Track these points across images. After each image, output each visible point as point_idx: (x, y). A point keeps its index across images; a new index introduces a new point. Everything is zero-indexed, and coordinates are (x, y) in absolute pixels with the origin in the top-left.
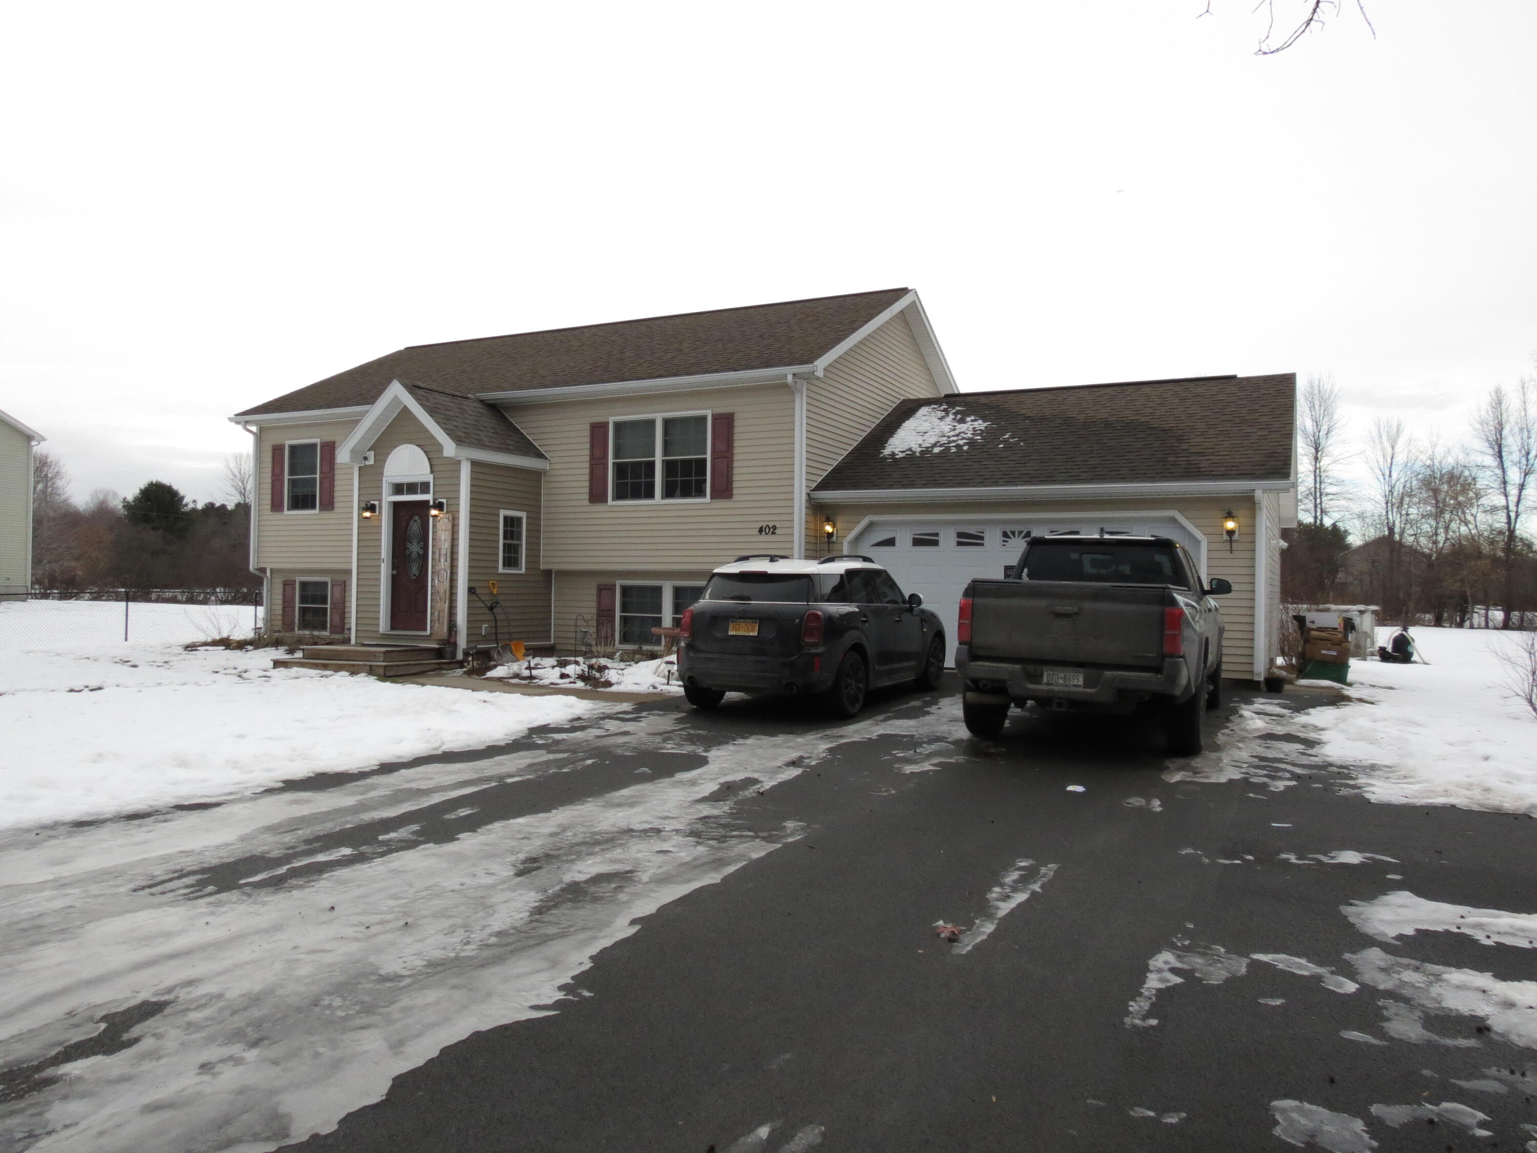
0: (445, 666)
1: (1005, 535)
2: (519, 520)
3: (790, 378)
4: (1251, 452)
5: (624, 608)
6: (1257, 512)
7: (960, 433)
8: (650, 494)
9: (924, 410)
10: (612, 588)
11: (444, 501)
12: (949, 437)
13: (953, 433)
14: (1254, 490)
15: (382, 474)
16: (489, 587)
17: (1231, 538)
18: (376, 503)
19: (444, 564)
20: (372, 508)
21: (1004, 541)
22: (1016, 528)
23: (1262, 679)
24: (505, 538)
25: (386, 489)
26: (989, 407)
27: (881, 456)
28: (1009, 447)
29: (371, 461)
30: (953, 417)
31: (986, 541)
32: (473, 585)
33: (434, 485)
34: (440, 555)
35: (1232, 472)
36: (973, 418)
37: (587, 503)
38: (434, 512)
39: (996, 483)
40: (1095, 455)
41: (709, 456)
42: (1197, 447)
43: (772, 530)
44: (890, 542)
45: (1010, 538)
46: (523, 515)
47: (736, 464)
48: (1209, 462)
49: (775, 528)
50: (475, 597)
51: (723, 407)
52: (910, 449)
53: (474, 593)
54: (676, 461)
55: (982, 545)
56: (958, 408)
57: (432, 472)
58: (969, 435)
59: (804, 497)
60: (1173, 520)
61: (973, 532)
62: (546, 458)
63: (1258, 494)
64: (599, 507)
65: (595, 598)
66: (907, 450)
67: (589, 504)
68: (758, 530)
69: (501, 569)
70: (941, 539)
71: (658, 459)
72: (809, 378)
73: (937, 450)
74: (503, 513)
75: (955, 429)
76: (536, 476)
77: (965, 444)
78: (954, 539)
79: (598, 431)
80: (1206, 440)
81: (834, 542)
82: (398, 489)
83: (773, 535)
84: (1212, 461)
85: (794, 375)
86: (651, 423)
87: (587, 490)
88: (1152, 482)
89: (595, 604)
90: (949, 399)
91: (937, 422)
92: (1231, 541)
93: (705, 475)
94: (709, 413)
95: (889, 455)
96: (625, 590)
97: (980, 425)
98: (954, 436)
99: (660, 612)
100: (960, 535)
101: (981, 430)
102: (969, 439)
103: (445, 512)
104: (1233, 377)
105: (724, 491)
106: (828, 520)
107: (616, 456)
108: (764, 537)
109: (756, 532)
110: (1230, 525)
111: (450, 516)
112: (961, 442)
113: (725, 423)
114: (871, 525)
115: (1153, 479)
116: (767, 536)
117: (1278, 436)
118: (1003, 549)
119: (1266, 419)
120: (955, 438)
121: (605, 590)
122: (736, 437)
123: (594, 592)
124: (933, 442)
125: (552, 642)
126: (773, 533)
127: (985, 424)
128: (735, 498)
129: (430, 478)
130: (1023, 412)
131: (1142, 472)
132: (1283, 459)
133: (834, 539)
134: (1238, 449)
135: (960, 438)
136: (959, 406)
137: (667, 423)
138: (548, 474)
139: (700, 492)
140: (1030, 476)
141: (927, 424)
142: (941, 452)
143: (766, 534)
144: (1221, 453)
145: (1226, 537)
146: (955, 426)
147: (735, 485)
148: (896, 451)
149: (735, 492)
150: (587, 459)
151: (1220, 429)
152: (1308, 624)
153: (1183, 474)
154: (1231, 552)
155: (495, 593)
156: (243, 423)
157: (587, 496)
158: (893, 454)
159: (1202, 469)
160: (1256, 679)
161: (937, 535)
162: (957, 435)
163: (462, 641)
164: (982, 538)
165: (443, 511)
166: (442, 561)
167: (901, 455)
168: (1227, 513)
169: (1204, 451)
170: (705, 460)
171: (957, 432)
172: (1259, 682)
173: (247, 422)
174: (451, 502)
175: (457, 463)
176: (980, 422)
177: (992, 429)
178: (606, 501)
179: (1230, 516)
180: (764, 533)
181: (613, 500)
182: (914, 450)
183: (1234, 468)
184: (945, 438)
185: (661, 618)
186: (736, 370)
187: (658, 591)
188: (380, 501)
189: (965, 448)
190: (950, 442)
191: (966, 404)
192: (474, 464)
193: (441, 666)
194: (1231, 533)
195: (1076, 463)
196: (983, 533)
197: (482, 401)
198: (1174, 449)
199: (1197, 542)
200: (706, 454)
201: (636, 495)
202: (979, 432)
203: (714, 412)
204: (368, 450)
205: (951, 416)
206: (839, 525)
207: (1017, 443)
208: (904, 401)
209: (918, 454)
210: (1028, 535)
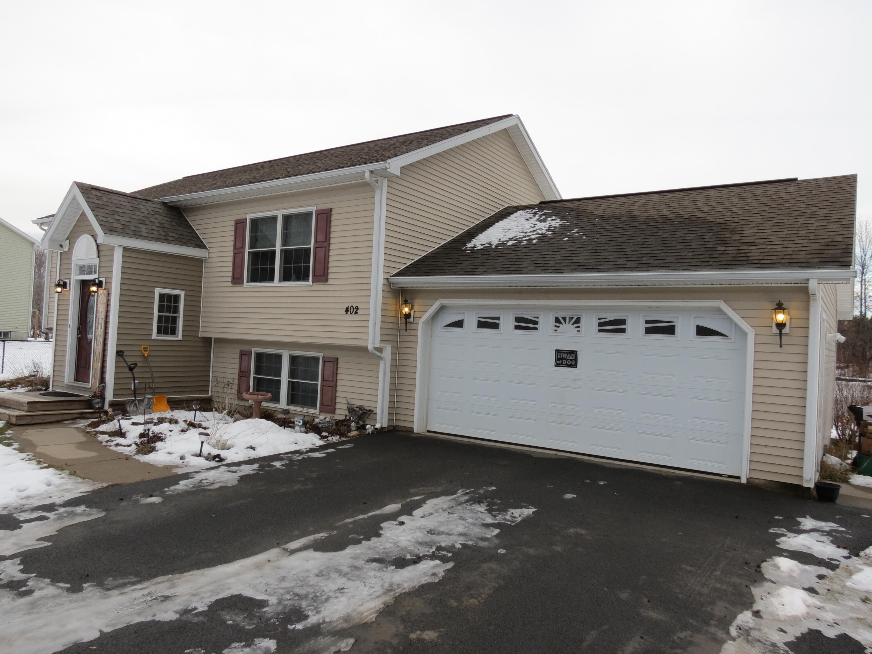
0: (89, 416)
1: (557, 320)
2: (176, 298)
3: (367, 174)
4: (807, 241)
5: (257, 372)
6: (812, 304)
7: (537, 229)
8: (272, 279)
9: (519, 213)
10: (249, 354)
11: (103, 280)
12: (526, 233)
13: (532, 230)
14: (808, 280)
15: (70, 258)
16: (141, 350)
17: (781, 331)
18: (67, 281)
19: (100, 332)
20: (64, 285)
21: (556, 326)
22: (568, 315)
23: (812, 485)
24: (161, 309)
25: (74, 270)
26: (570, 209)
27: (464, 248)
28: (573, 240)
29: (66, 249)
30: (538, 218)
31: (540, 326)
32: (121, 348)
33: (99, 267)
34: (98, 323)
35: (783, 261)
36: (554, 218)
37: (230, 284)
38: (94, 289)
39: (545, 271)
40: (646, 246)
41: (312, 246)
42: (749, 238)
43: (355, 310)
44: (459, 324)
45: (562, 324)
46: (182, 294)
47: (331, 253)
48: (760, 251)
49: (357, 308)
50: (121, 359)
51: (324, 204)
52: (490, 243)
53: (122, 356)
54: (291, 250)
55: (536, 329)
56: (545, 211)
57: (99, 257)
58: (544, 231)
59: (381, 282)
60: (719, 310)
61: (529, 317)
62: (206, 248)
63: (813, 285)
64: (238, 288)
65: (237, 361)
66: (487, 244)
67: (231, 285)
68: (345, 310)
69: (154, 336)
70: (501, 322)
71: (278, 248)
72: (385, 174)
73: (510, 243)
74: (158, 291)
75: (535, 227)
76: (199, 262)
77: (537, 238)
78: (513, 323)
79: (240, 224)
80: (759, 231)
81: (411, 323)
82: (82, 270)
83: (356, 315)
84: (762, 250)
85: (372, 172)
86: (274, 219)
87: (230, 274)
88: (695, 270)
89: (237, 366)
90: (544, 205)
91: (523, 220)
92: (781, 334)
93: (309, 263)
94: (314, 209)
95: (471, 247)
96: (259, 356)
97: (557, 223)
98: (531, 232)
99: (280, 376)
100: (518, 319)
101: (555, 227)
102: (542, 234)
103: (104, 289)
104: (795, 180)
105: (322, 275)
106: (406, 302)
107: (252, 246)
108: (349, 317)
110: (781, 317)
111: (106, 292)
112: (533, 237)
113: (325, 218)
114: (442, 308)
115: (697, 267)
116: (351, 315)
117: (839, 226)
118: (556, 333)
119: (825, 211)
120: (530, 234)
121: (244, 355)
122: (333, 229)
123: (238, 356)
124: (511, 237)
125: (210, 395)
126: (356, 313)
127: (561, 223)
128: (330, 282)
129: (97, 261)
130: (597, 212)
131: (688, 261)
132: (844, 247)
133: (412, 319)
134: (793, 239)
135: (535, 233)
136: (546, 210)
137: (287, 219)
138: (207, 261)
139: (306, 278)
140: (580, 264)
141: (515, 223)
142: (513, 245)
143: (351, 313)
144: (773, 243)
145: (775, 330)
146: (536, 224)
147: (330, 270)
148: (478, 244)
149: (330, 276)
150: (232, 249)
151: (775, 221)
152: (865, 417)
153: (729, 263)
154: (781, 347)
155: (146, 355)
156: (39, 224)
157: (230, 279)
158: (475, 246)
159: (751, 258)
160: (805, 485)
161: (498, 318)
162: (534, 231)
163: (109, 396)
164: (536, 323)
165: (101, 287)
166: (99, 328)
167: (480, 247)
168: (777, 304)
169: (756, 241)
170: (309, 249)
171: (535, 229)
172: (809, 489)
173: (42, 224)
174: (108, 281)
175: (112, 249)
176: (558, 221)
177: (565, 226)
178: (243, 283)
179: (780, 307)
180: (349, 313)
181: (248, 282)
182: (492, 243)
183: (786, 257)
184: (523, 234)
185: (280, 381)
186: (328, 170)
187: (279, 357)
188: (70, 279)
189: (534, 241)
190: (525, 237)
191: (554, 208)
192: (126, 249)
193: (84, 415)
194: (781, 326)
195: (626, 253)
196: (537, 318)
197: (165, 204)
198: (725, 239)
199: (744, 334)
200: (310, 244)
201: (263, 279)
202: (553, 228)
203: (318, 209)
204: (66, 240)
205: (537, 217)
206: (416, 307)
207: (581, 237)
208: (508, 207)
209: (493, 247)
210: (578, 321)
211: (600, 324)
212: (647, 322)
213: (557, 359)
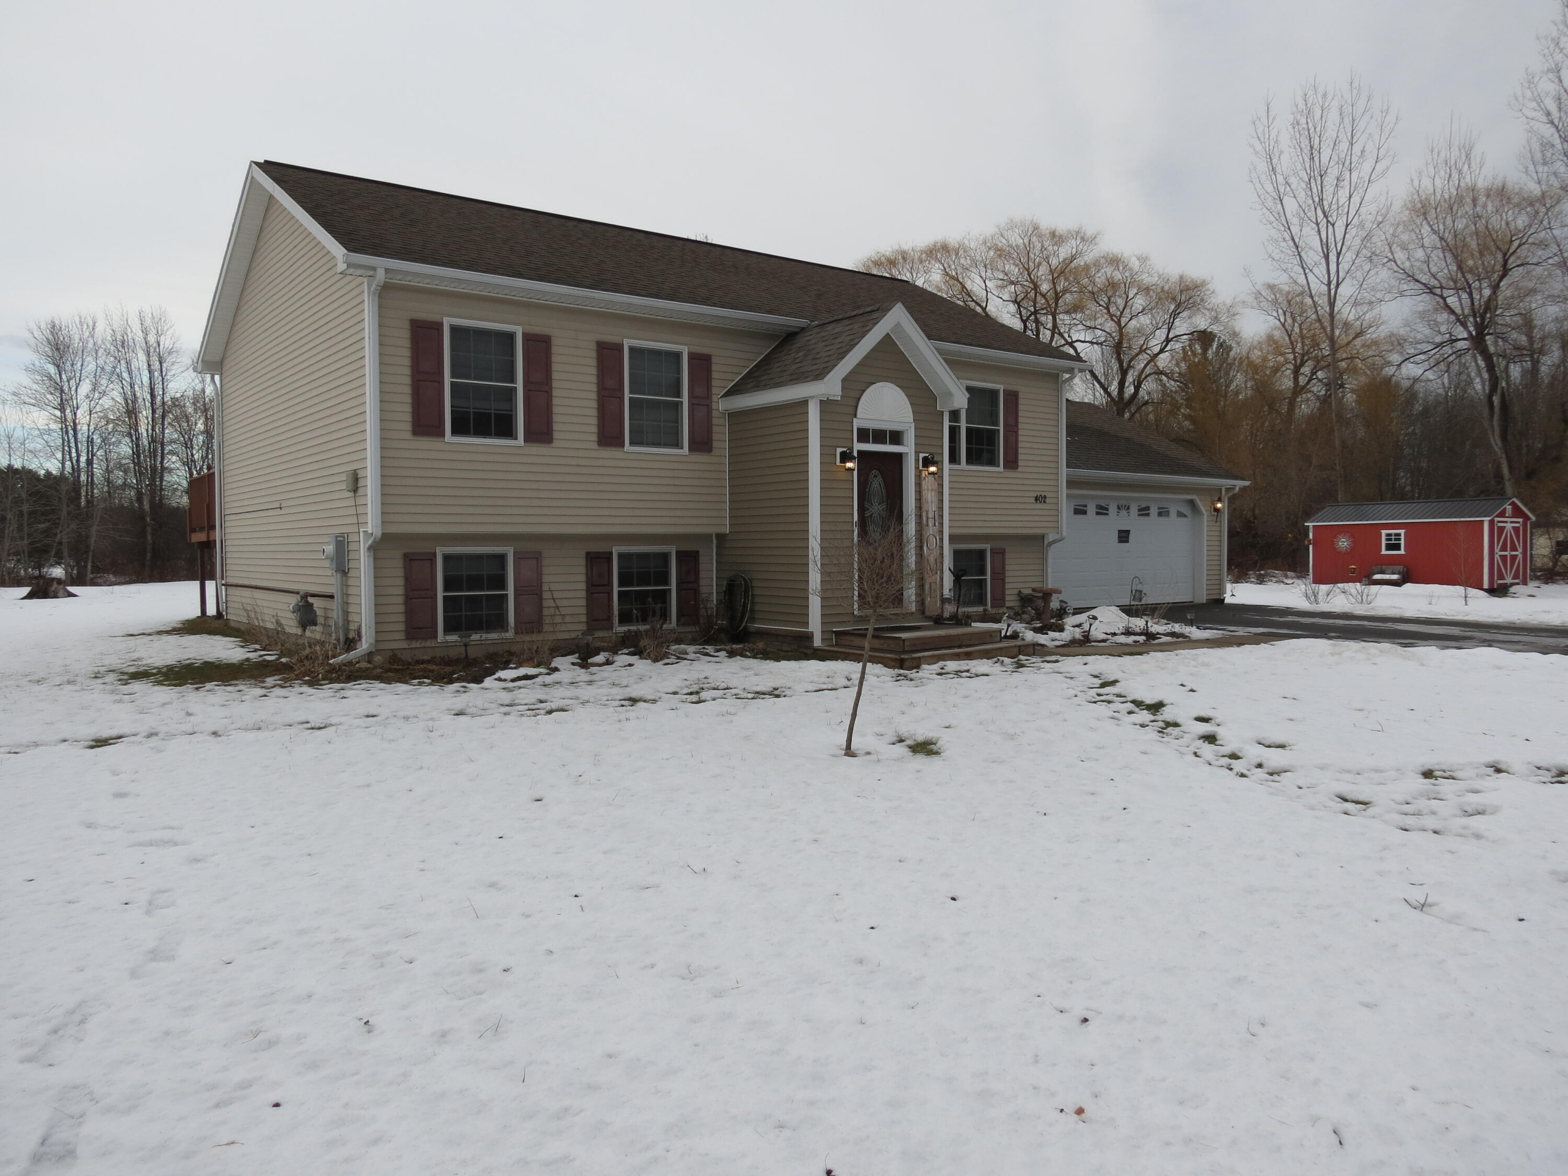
1: (1119, 508)
8: (958, 461)
15: (853, 414)
17: (1217, 514)
19: (933, 529)
21: (1118, 512)
22: (1124, 503)
25: (855, 435)
31: (1110, 512)
33: (914, 436)
34: (928, 518)
41: (1002, 428)
43: (1043, 499)
45: (1121, 510)
47: (1019, 438)
49: (1045, 497)
51: (1012, 385)
55: (1107, 514)
57: (914, 420)
60: (1190, 501)
61: (1104, 505)
63: (1236, 489)
68: (1036, 498)
70: (1088, 509)
71: (964, 425)
78: (1095, 510)
83: (1044, 504)
93: (999, 446)
94: (1001, 388)
100: (1097, 507)
105: (1012, 463)
108: (1039, 506)
109: (1033, 500)
110: (1219, 505)
113: (1012, 398)
116: (1041, 504)
118: (1118, 517)
122: (1021, 413)
126: (1045, 502)
128: (1020, 469)
129: (910, 428)
139: (995, 462)
145: (1213, 513)
147: (1020, 457)
149: (1020, 463)
154: (1215, 522)
161: (1086, 506)
164: (1107, 509)
166: (930, 525)
170: (998, 431)
175: (939, 414)
179: (1219, 500)
180: (1039, 501)
194: (1217, 510)
200: (999, 426)
203: (1005, 388)
210: (1128, 508)
211: (1139, 510)
212: (1159, 508)
213: (1119, 537)
